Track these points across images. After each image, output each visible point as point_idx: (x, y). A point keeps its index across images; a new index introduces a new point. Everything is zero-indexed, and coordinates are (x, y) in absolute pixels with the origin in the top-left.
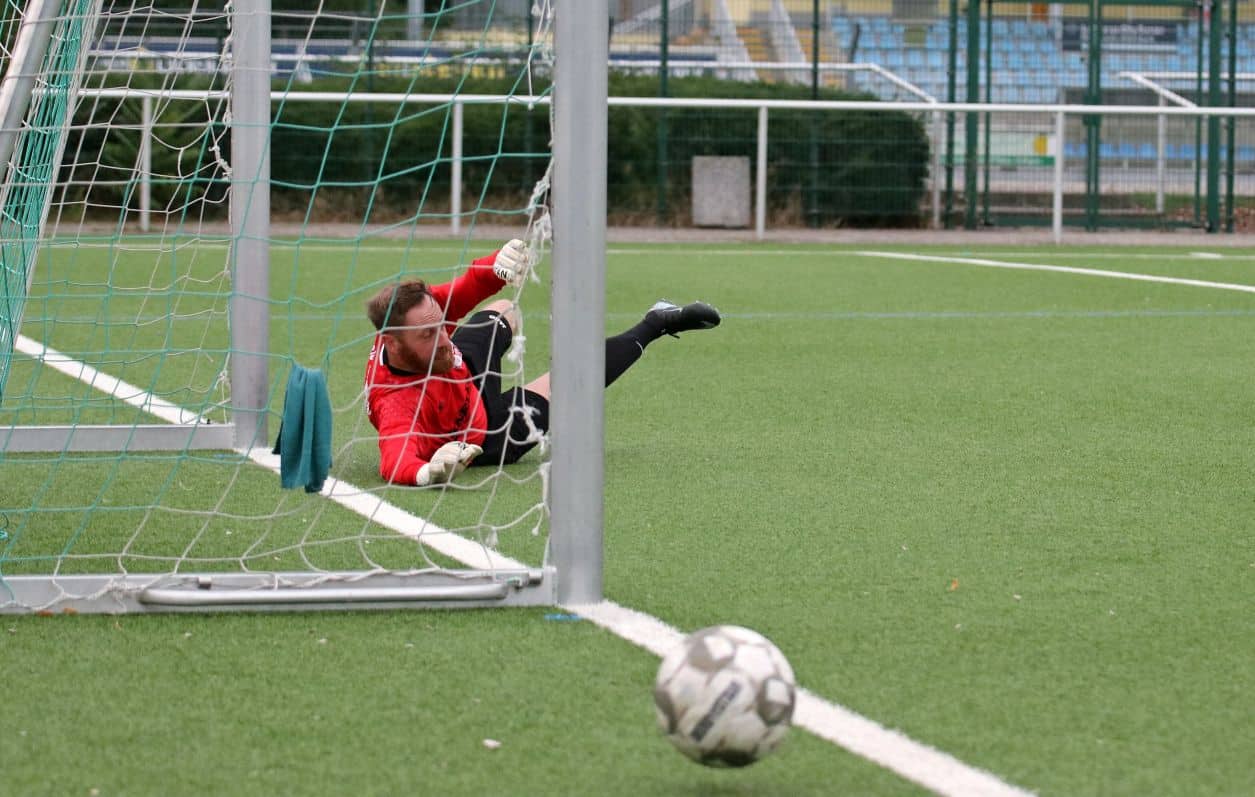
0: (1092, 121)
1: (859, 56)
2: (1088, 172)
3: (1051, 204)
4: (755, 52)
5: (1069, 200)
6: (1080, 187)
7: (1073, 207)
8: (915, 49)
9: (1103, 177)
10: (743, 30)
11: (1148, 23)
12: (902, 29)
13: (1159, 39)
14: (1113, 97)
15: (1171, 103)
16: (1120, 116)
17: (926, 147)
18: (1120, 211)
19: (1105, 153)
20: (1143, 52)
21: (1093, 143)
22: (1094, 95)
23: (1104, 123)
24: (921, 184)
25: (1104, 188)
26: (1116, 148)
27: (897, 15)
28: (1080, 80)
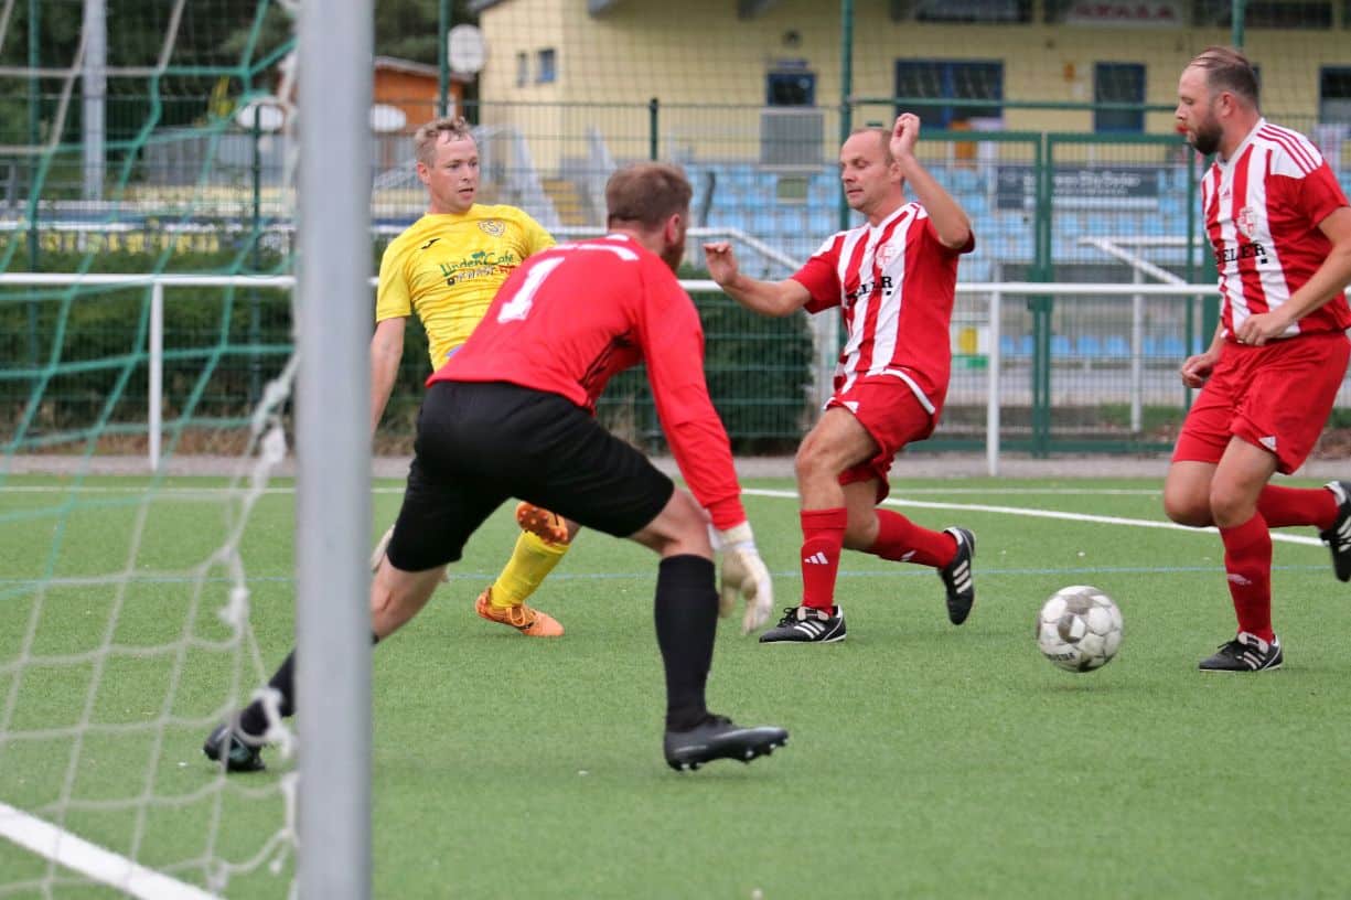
0: (1041, 304)
1: (712, 218)
2: (1036, 375)
3: (984, 422)
4: (569, 214)
5: (1008, 415)
6: (1024, 397)
7: (1013, 424)
8: (793, 207)
9: (1055, 382)
10: (550, 184)
11: (1117, 171)
12: (773, 179)
13: (1132, 192)
14: (1068, 272)
15: (1149, 279)
16: (1081, 298)
17: (807, 343)
18: (1080, 430)
19: (1059, 349)
20: (1111, 210)
21: (1042, 338)
22: (1043, 269)
23: (1058, 309)
24: (802, 395)
25: (1057, 399)
26: (1074, 344)
27: (768, 159)
28: (1024, 252)
